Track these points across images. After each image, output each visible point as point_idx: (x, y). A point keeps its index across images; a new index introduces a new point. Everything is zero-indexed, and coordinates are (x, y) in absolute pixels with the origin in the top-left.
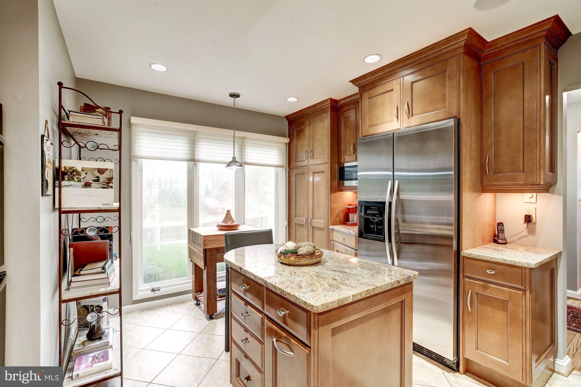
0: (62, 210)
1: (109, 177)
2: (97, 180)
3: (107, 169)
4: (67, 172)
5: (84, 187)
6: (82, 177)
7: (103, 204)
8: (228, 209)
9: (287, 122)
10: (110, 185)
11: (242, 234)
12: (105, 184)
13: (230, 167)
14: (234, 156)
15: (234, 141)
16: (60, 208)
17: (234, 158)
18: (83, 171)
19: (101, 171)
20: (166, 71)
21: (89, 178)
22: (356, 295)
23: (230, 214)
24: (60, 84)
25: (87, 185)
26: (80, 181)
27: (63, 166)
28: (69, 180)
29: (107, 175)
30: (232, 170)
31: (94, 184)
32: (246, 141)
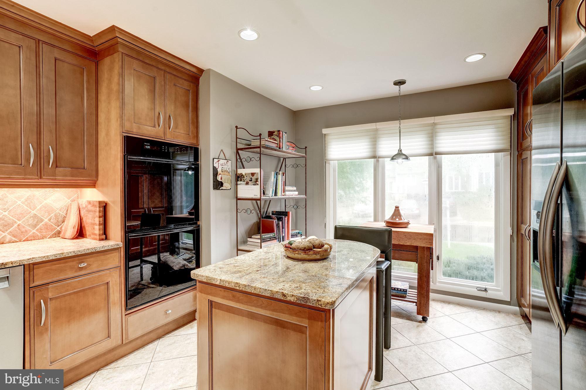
0: (238, 198)
1: (256, 178)
2: (251, 180)
3: (255, 173)
4: (239, 176)
5: (246, 185)
6: (245, 179)
7: (254, 195)
8: (397, 205)
9: (515, 84)
10: (257, 183)
11: (354, 228)
12: (254, 182)
13: (396, 161)
14: (400, 148)
15: (400, 132)
16: (237, 197)
17: (400, 150)
18: (245, 175)
19: (253, 174)
20: (322, 89)
21: (247, 179)
22: (223, 281)
23: (399, 210)
24: (236, 127)
25: (247, 183)
26: (244, 181)
27: (238, 173)
28: (240, 181)
29: (255, 177)
30: (397, 163)
31: (250, 183)
32: (438, 126)
